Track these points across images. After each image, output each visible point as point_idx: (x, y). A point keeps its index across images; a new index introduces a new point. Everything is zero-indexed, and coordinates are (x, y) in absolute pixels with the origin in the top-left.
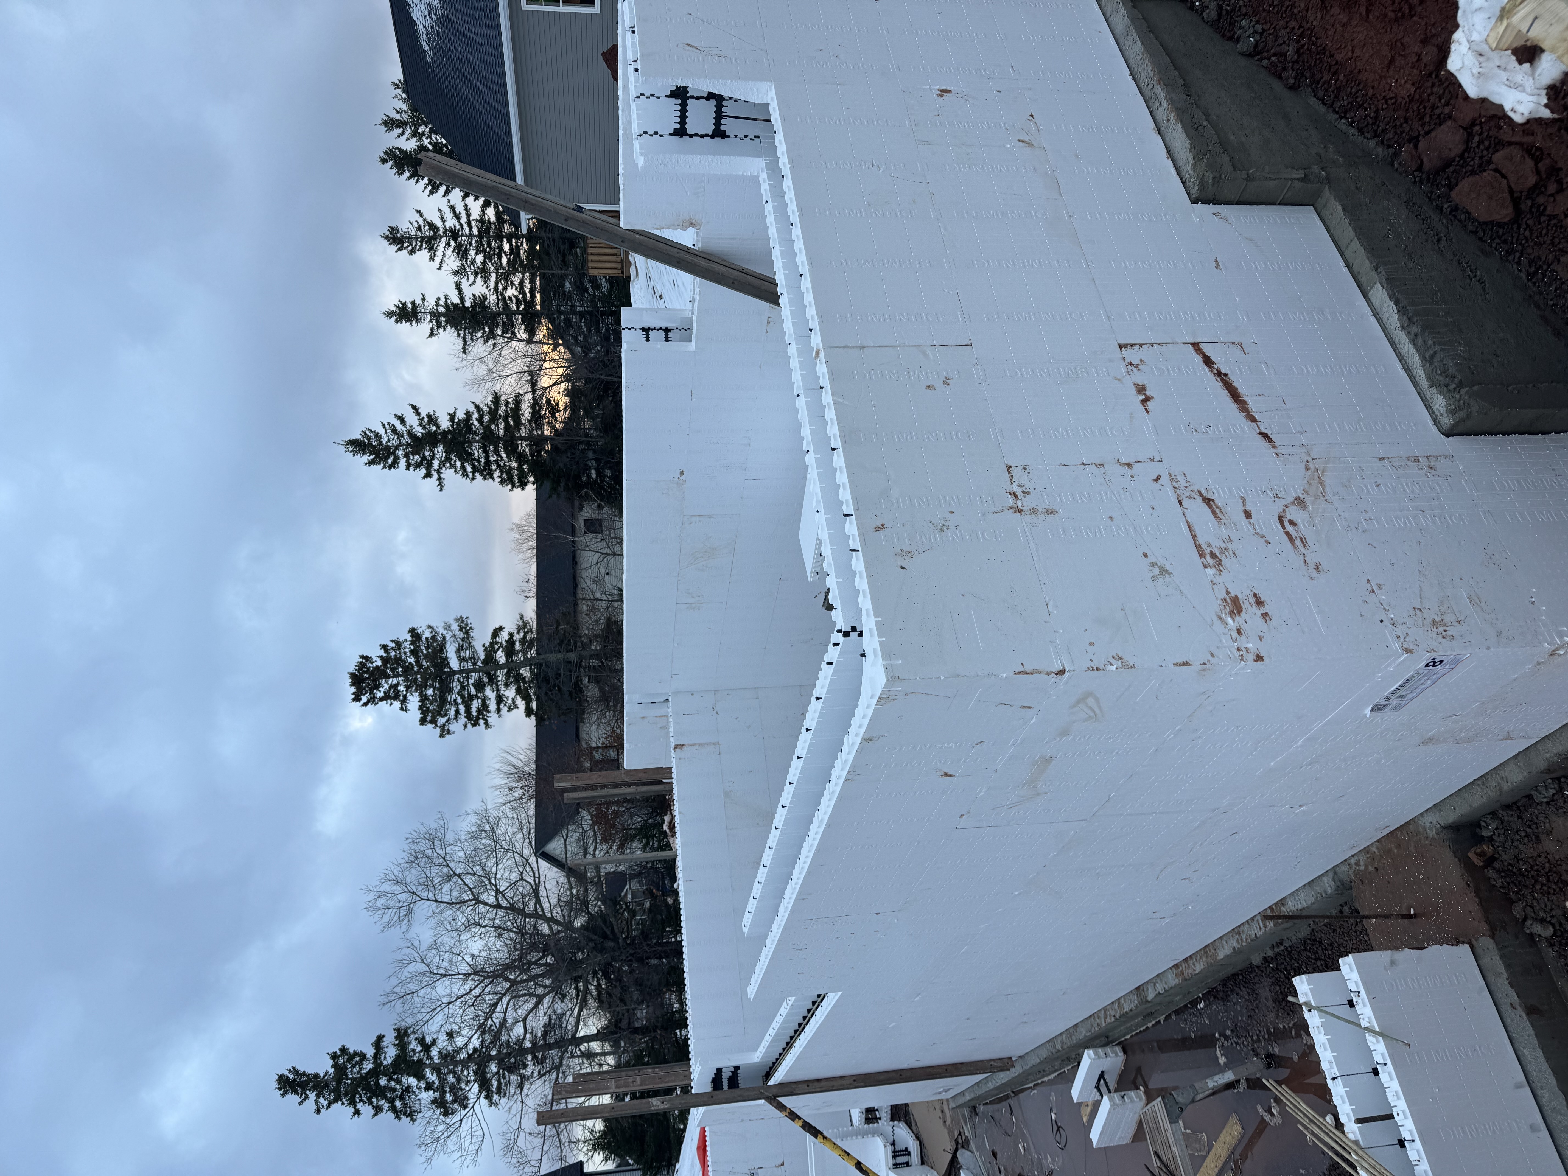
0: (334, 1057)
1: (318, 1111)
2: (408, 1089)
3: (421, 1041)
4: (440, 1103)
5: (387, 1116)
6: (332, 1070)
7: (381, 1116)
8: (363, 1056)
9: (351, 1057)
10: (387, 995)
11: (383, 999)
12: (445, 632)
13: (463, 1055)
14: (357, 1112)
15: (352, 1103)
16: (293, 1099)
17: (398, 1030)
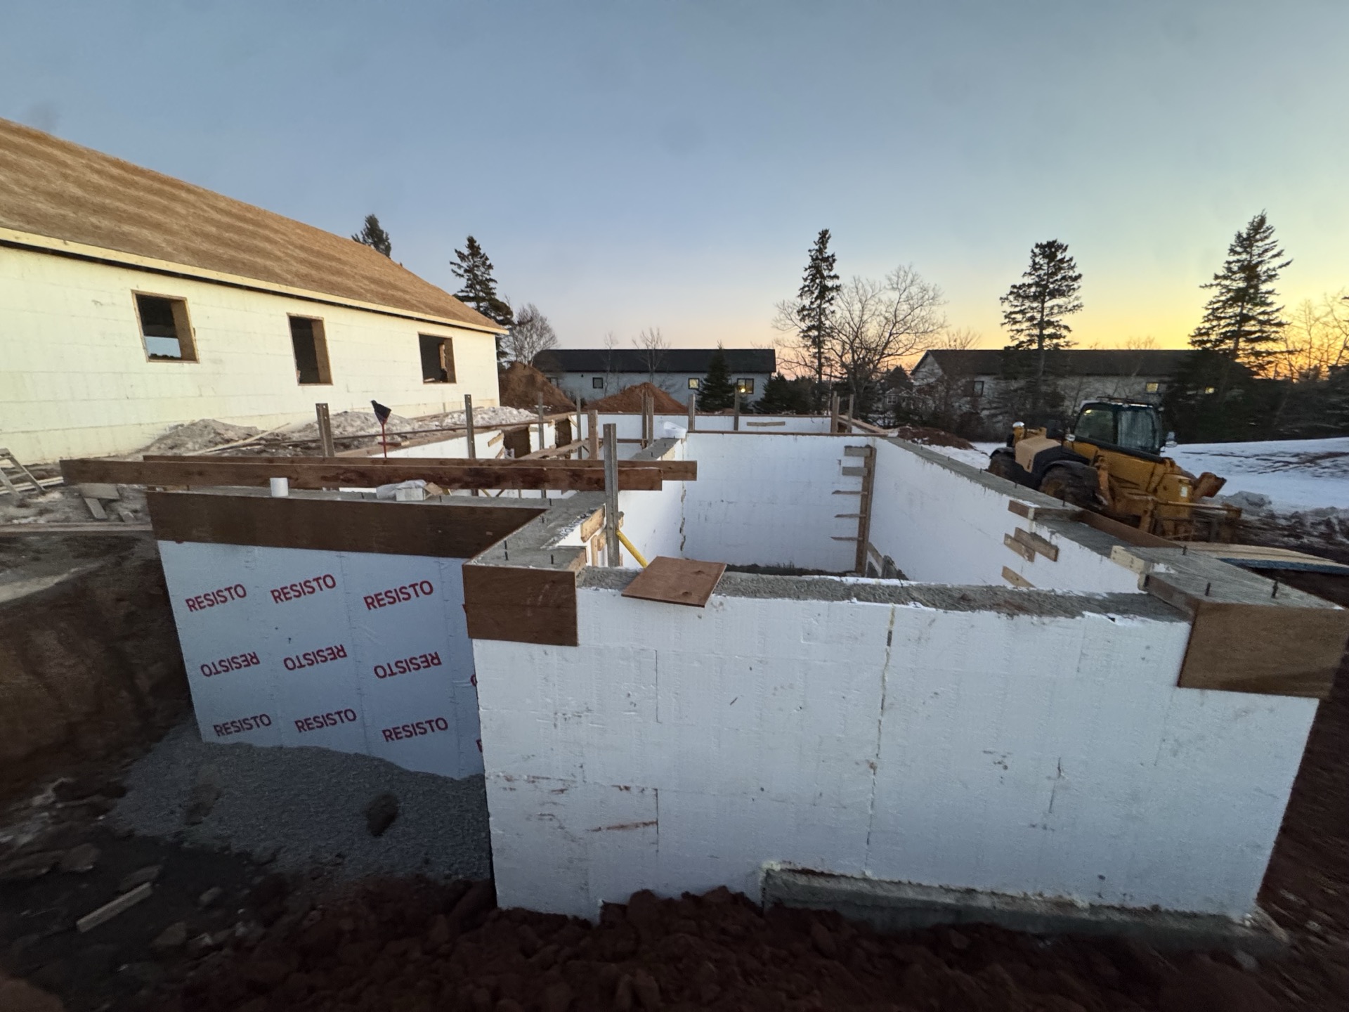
0: (833, 256)
1: (810, 251)
2: (813, 293)
3: (832, 299)
4: (804, 308)
5: (802, 284)
6: (826, 255)
7: (802, 281)
8: (830, 270)
9: (831, 265)
10: (859, 279)
11: (856, 278)
12: (1073, 297)
13: (823, 319)
14: (806, 270)
15: (810, 267)
16: (817, 237)
17: (840, 286)
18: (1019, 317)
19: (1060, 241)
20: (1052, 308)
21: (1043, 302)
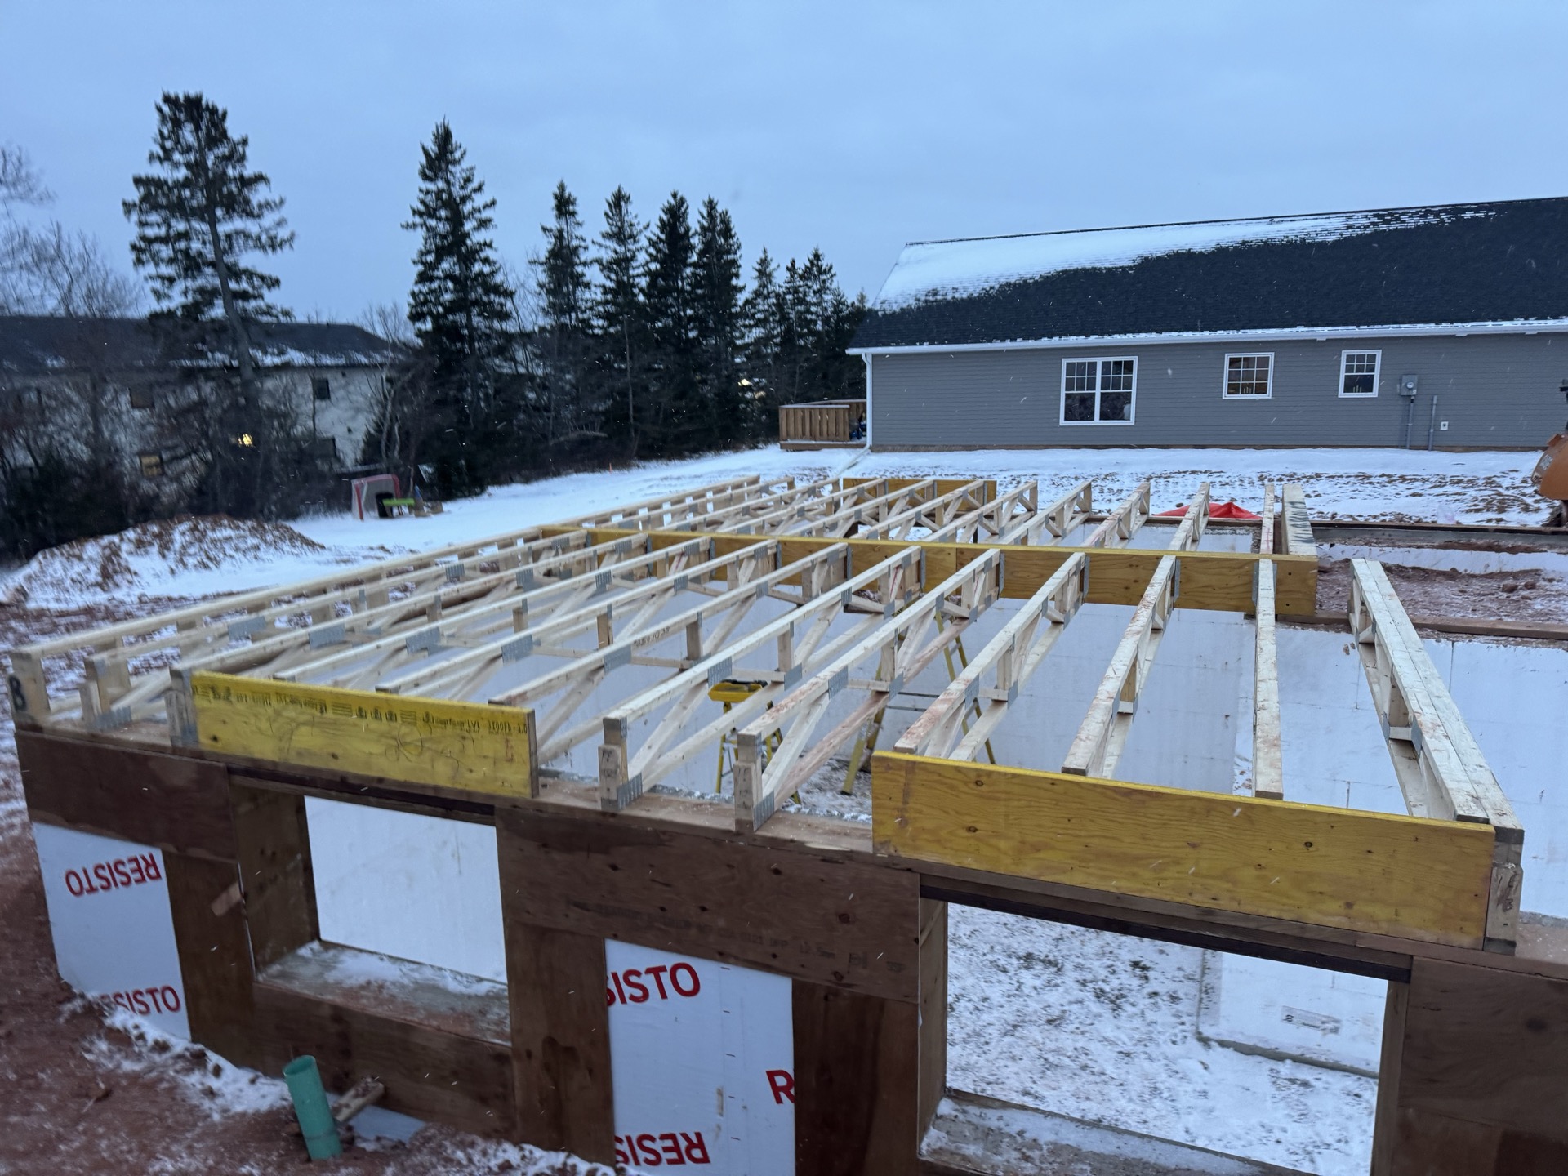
12: (265, 220)
18: (166, 251)
19: (209, 98)
20: (229, 237)
21: (213, 223)
